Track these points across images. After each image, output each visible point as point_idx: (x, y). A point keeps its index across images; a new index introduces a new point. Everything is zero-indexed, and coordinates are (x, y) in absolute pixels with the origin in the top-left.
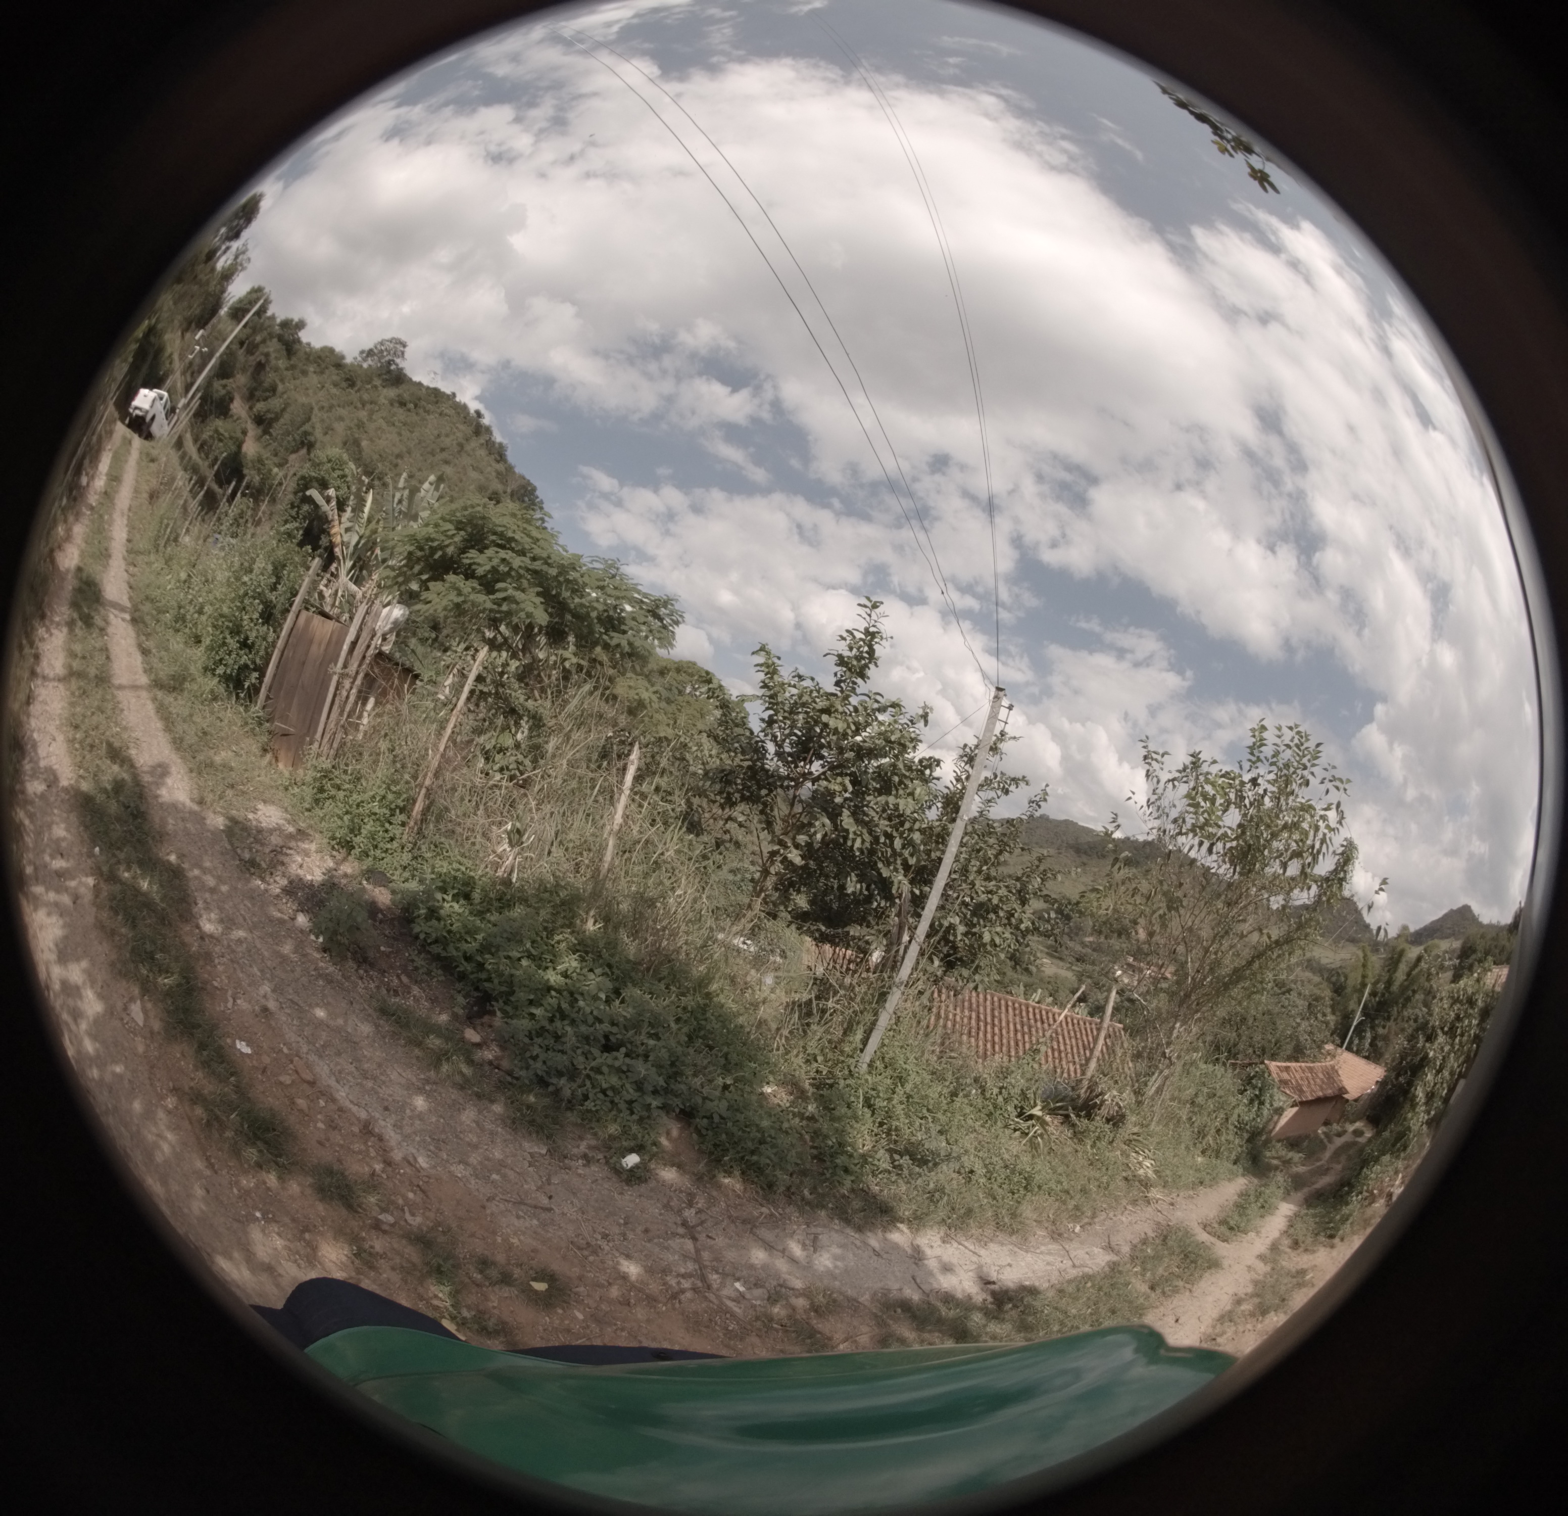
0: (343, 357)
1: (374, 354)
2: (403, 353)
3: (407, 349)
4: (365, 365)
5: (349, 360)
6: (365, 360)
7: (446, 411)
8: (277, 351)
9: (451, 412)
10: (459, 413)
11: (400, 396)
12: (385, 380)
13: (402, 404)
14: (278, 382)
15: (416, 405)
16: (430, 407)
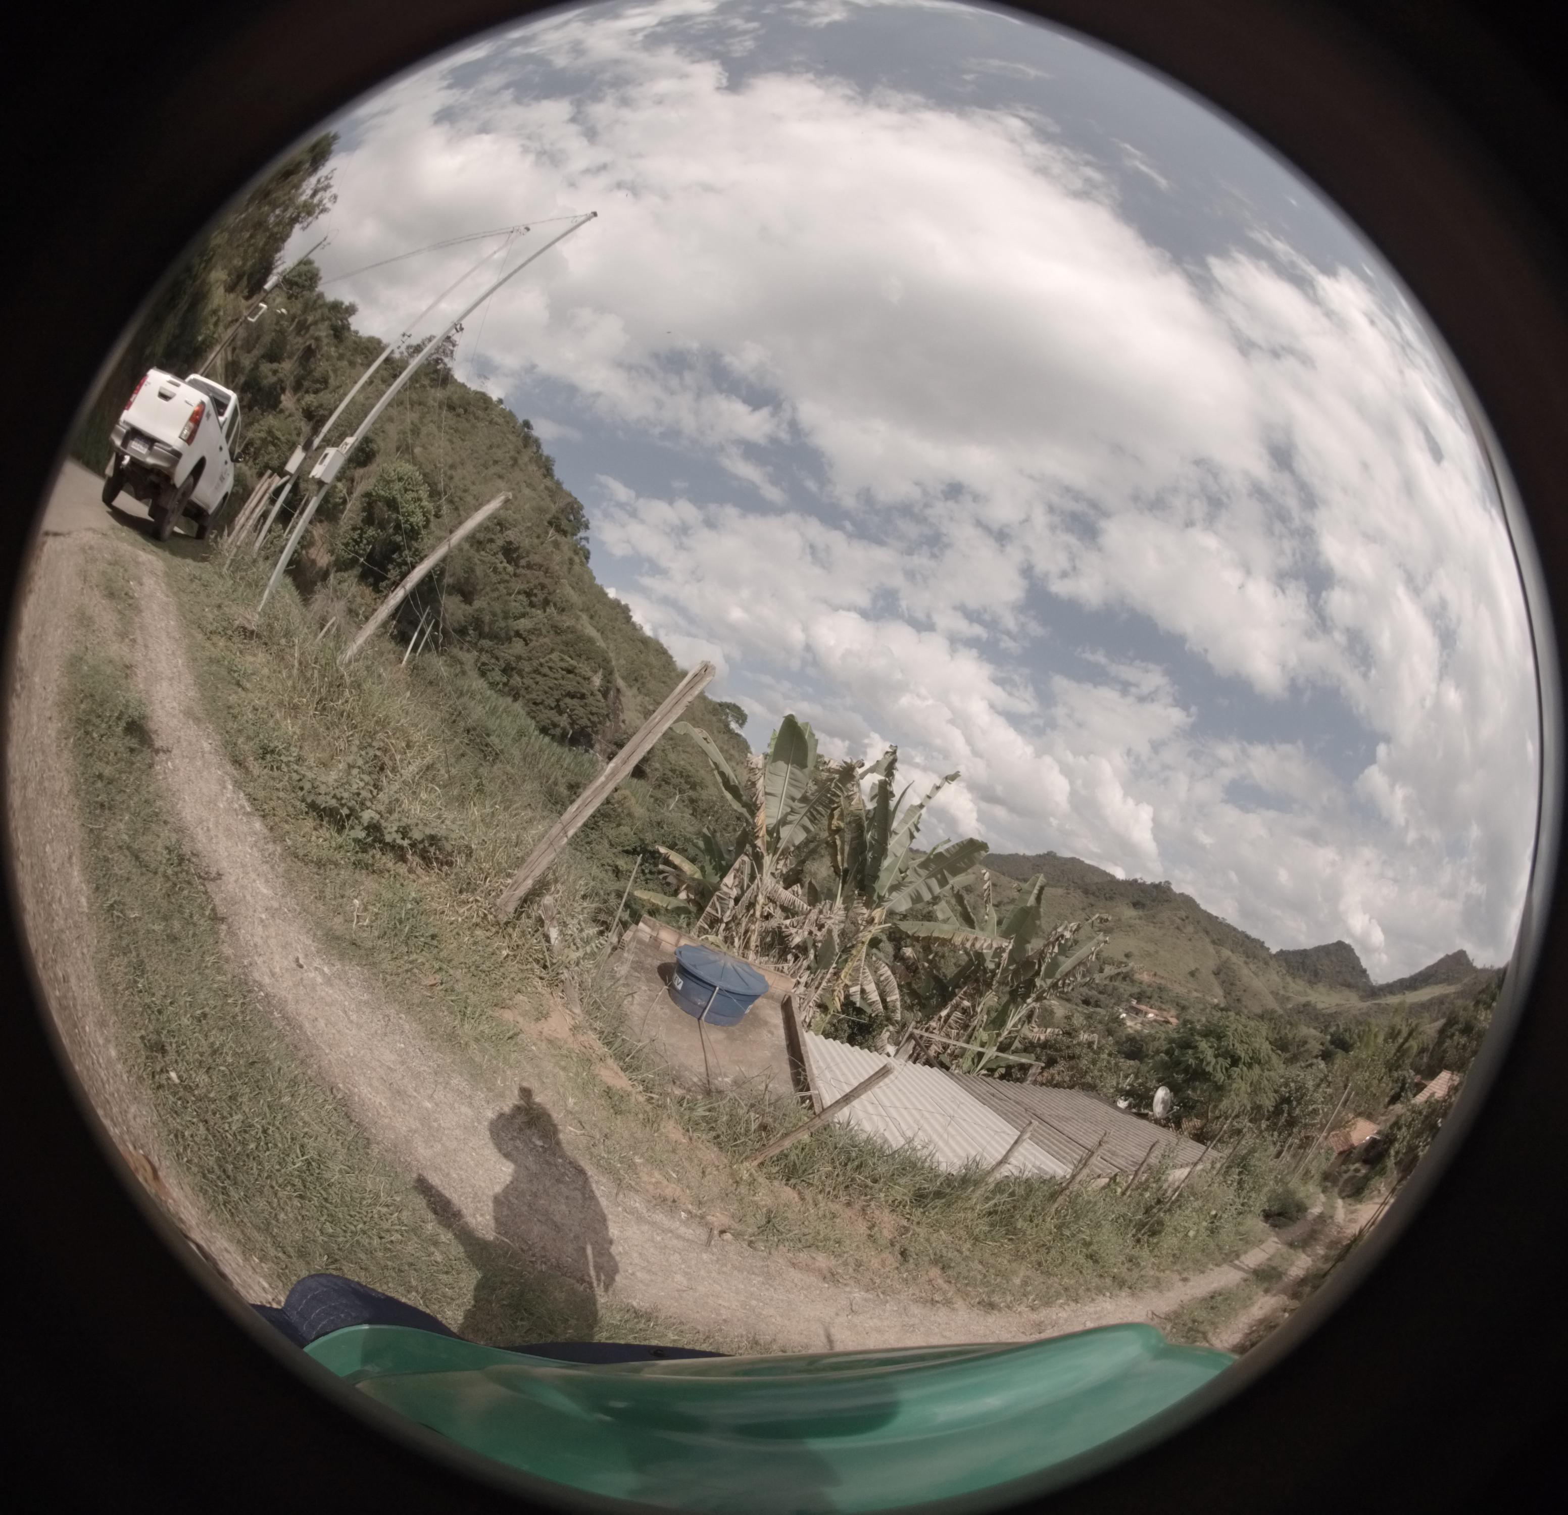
2: (452, 352)
3: (456, 349)
7: (496, 419)
8: (327, 336)
9: (500, 420)
10: (508, 423)
11: (449, 398)
12: (433, 380)
13: (451, 408)
14: (331, 373)
15: (466, 411)
16: (480, 413)
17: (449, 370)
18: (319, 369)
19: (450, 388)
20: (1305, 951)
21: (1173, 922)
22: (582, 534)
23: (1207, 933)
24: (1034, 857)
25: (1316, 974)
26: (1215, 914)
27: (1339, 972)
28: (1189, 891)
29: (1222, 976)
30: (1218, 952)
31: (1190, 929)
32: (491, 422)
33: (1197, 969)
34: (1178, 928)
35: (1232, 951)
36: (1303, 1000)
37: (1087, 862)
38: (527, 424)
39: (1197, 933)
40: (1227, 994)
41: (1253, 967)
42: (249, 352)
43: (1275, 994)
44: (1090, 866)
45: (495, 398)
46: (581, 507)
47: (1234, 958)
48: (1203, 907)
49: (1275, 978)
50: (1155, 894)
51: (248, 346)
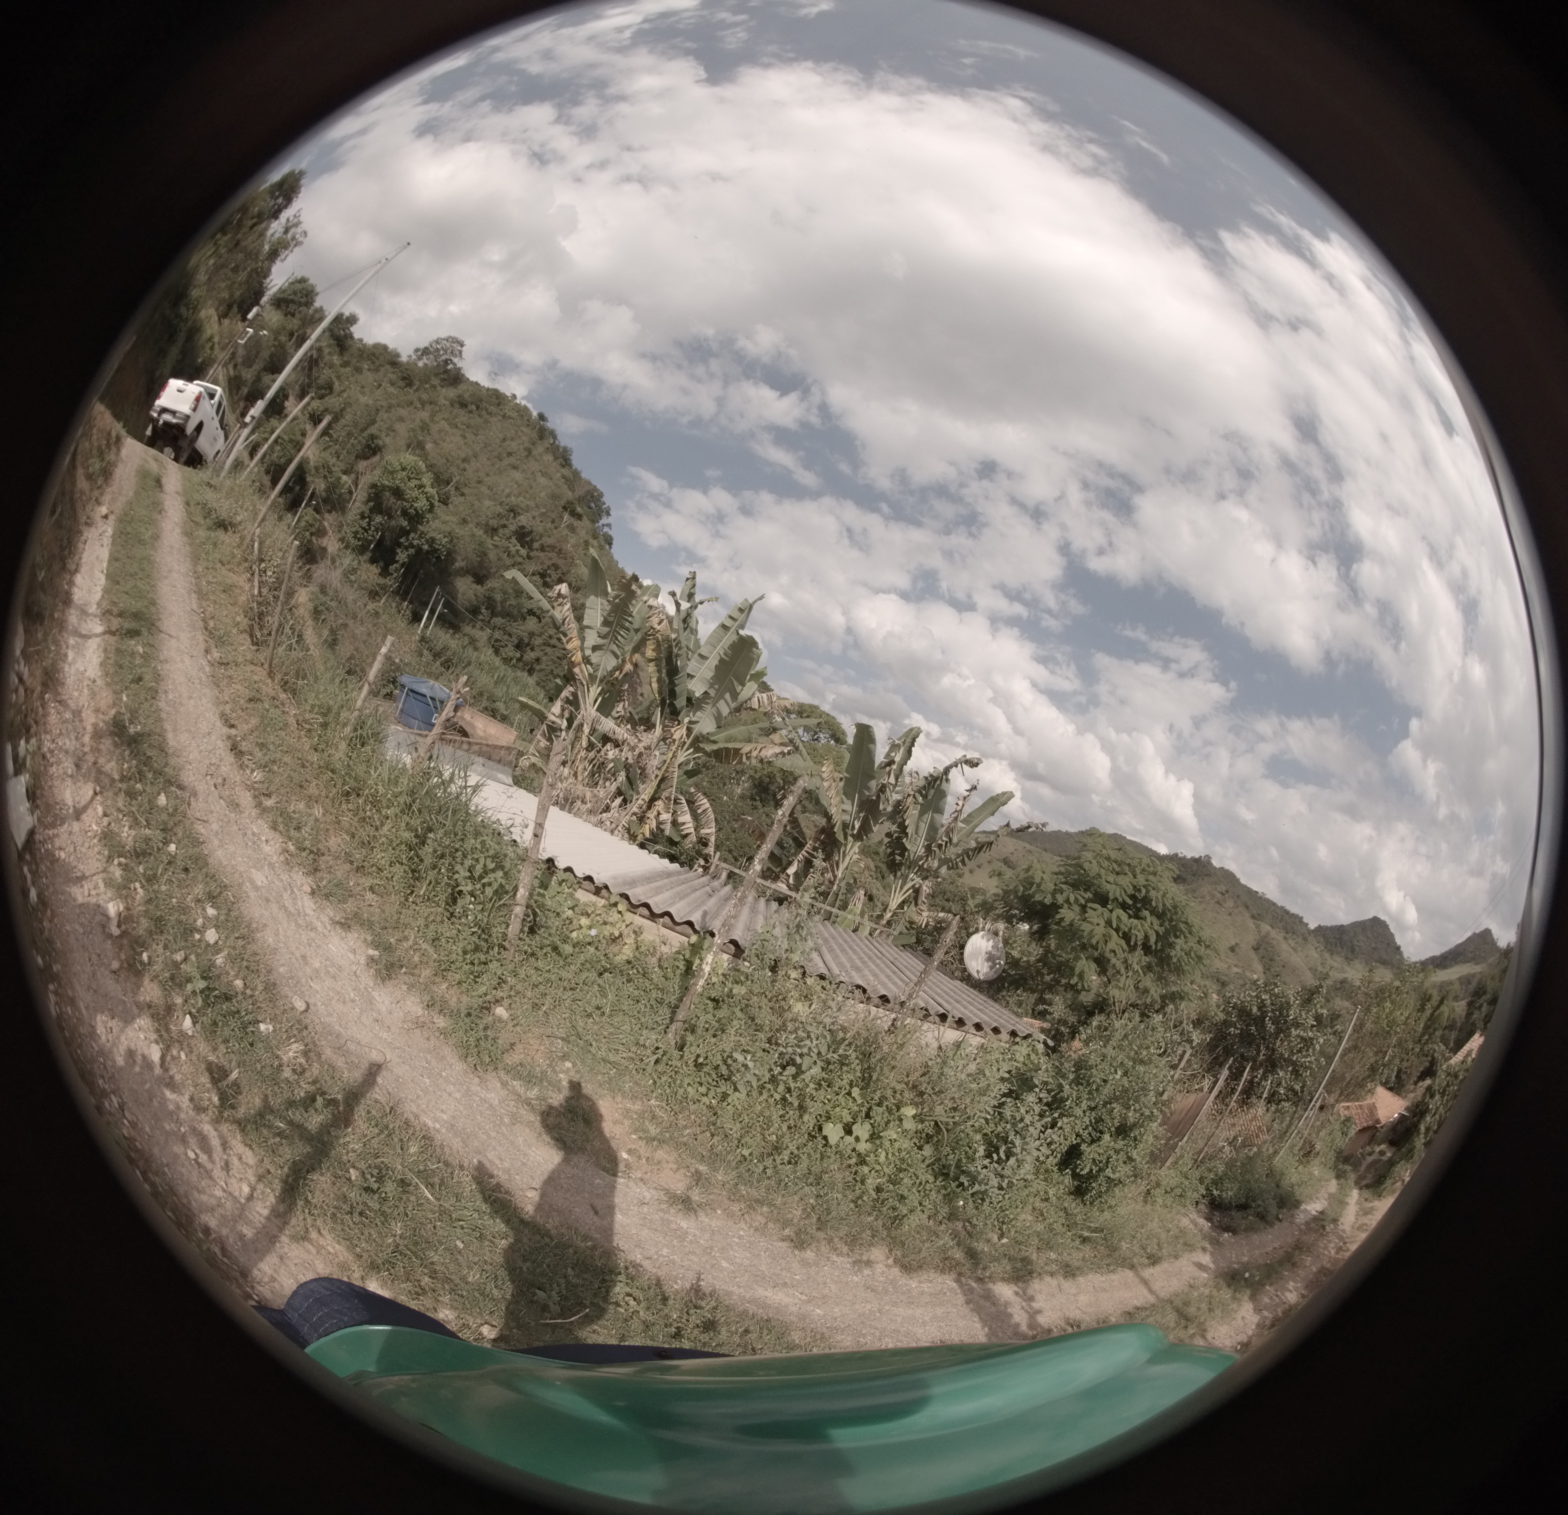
0: (398, 355)
1: (430, 353)
2: (460, 352)
3: (464, 349)
4: (420, 364)
5: (404, 359)
6: (420, 358)
7: (509, 413)
8: (329, 346)
9: (514, 414)
10: (522, 416)
11: (459, 396)
12: (443, 380)
13: (463, 405)
14: (334, 379)
15: (478, 407)
16: (492, 409)
17: (460, 369)
18: (323, 376)
19: (462, 387)
20: (1342, 926)
21: (1213, 896)
22: (604, 520)
23: (1247, 907)
24: (1077, 834)
25: (1353, 951)
26: (1254, 887)
27: (1374, 949)
28: (1232, 867)
29: (1261, 951)
30: (1258, 927)
31: (1230, 903)
32: (504, 416)
33: (1237, 944)
34: (1218, 903)
35: (1272, 927)
36: (1340, 976)
37: (1129, 837)
38: (542, 417)
39: (1237, 907)
40: (1267, 970)
41: (1292, 943)
42: (250, 366)
43: (1313, 970)
44: (1132, 843)
45: (508, 394)
46: (601, 495)
47: (1274, 933)
48: (1243, 881)
49: (1316, 955)
50: (1195, 868)
51: (248, 362)
